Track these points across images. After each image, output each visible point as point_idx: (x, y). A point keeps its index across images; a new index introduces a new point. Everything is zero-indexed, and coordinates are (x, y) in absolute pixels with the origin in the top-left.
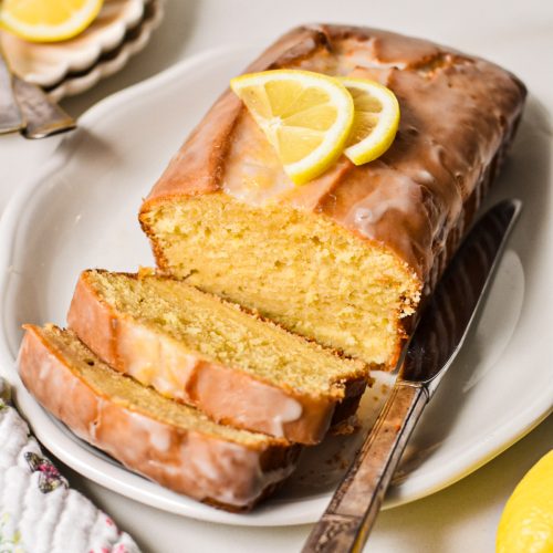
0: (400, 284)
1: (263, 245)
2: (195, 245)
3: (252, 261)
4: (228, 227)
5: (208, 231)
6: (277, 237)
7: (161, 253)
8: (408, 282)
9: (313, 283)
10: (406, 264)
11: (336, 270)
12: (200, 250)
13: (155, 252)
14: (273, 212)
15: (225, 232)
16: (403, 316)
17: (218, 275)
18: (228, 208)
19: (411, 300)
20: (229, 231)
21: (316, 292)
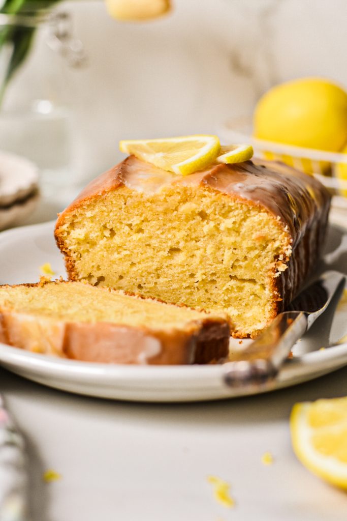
0: (274, 240)
1: (159, 232)
2: (102, 250)
3: (150, 252)
4: (129, 223)
5: (112, 232)
6: (170, 221)
7: (73, 267)
8: (281, 237)
9: (201, 262)
10: (279, 218)
11: (221, 242)
12: (105, 254)
13: (67, 267)
14: (167, 195)
15: (127, 228)
16: (277, 275)
17: (121, 277)
18: (129, 201)
19: (284, 254)
20: (130, 225)
21: (203, 271)
